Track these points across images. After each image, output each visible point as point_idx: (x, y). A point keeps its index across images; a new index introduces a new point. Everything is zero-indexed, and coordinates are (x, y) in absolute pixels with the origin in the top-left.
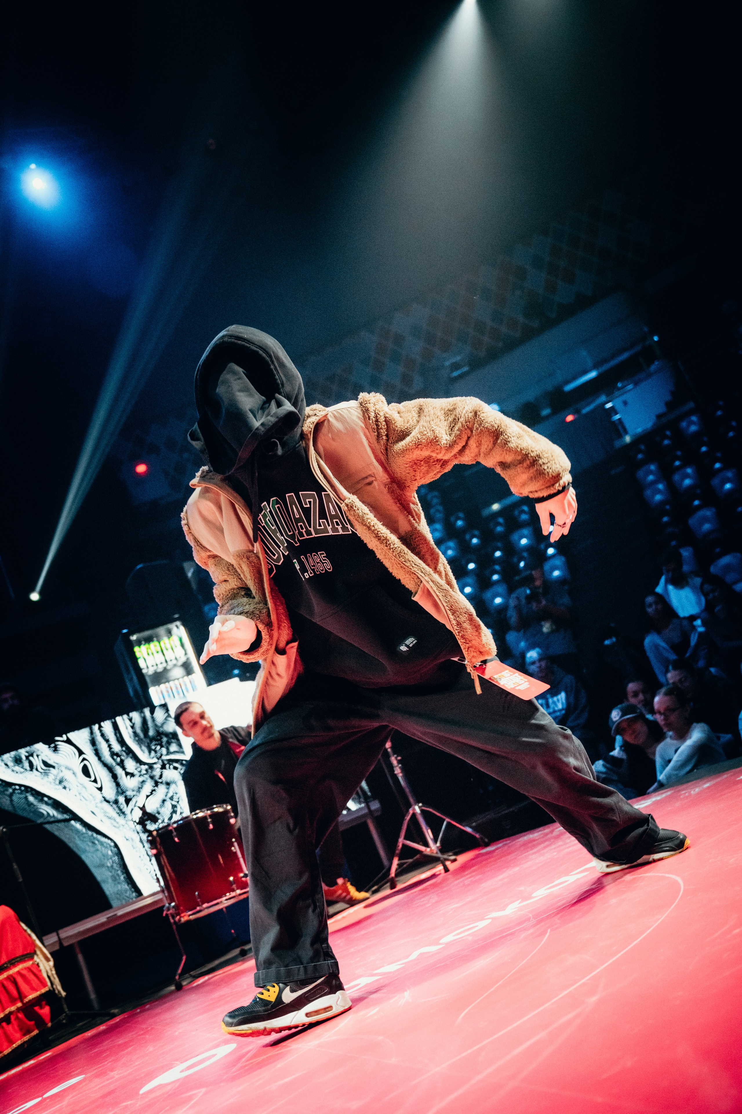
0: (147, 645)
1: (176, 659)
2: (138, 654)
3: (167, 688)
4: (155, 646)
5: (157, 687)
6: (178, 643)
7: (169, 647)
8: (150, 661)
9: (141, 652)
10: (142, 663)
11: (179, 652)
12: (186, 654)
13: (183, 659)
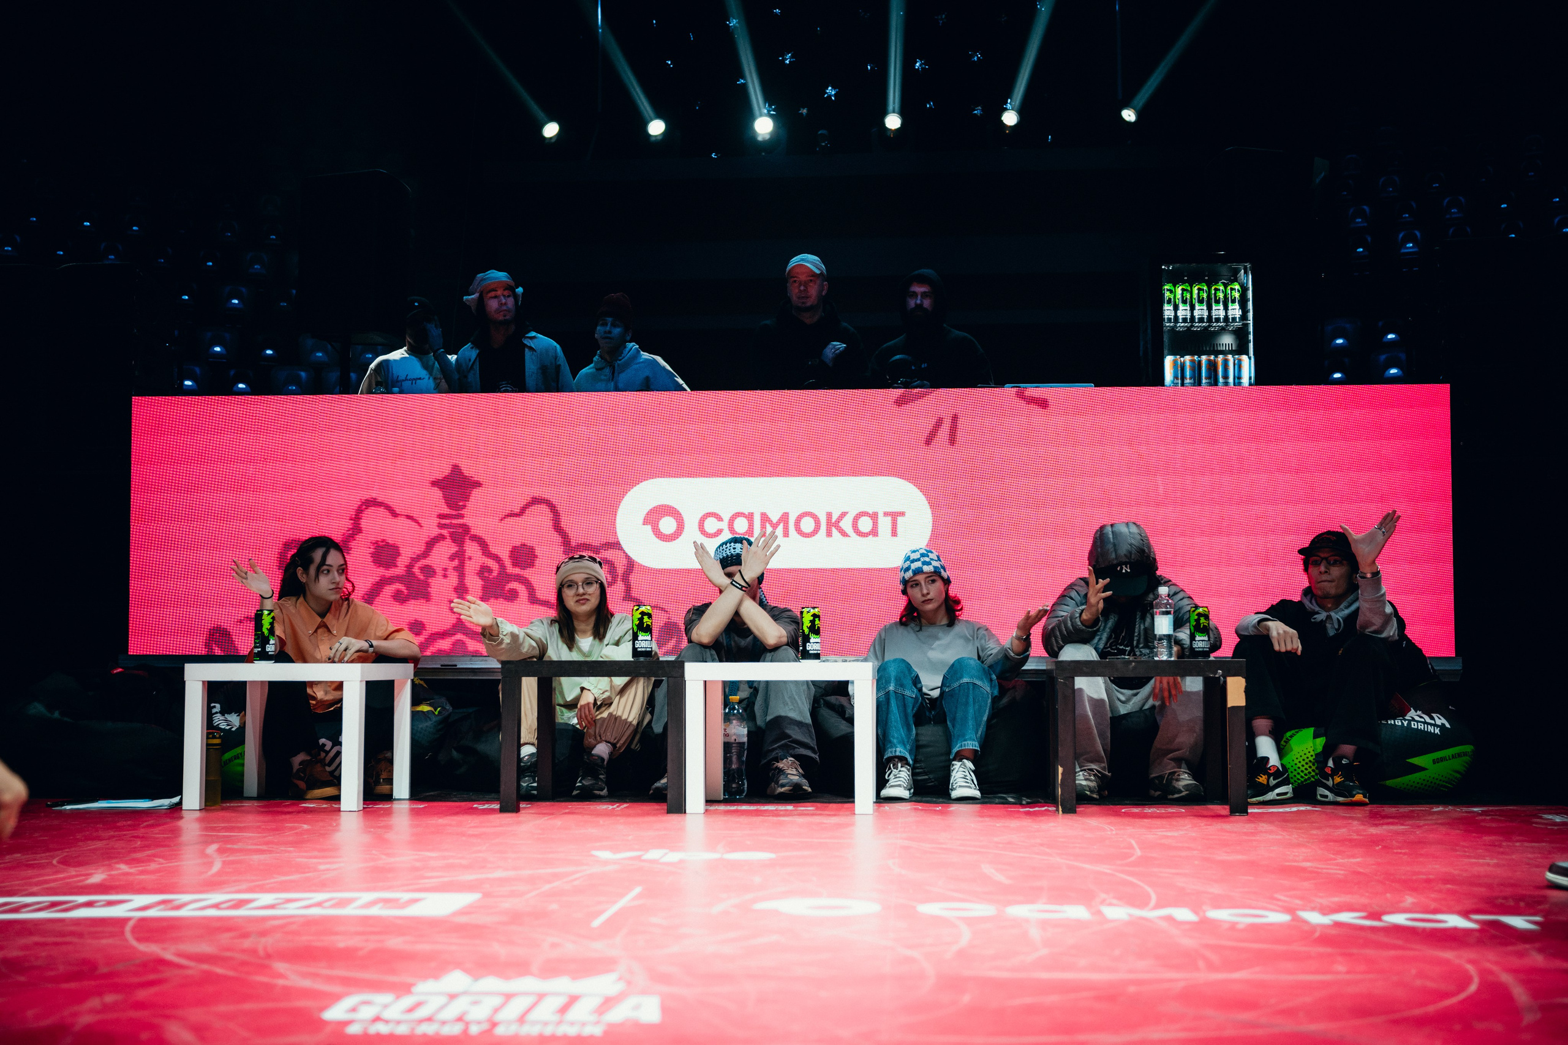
0: (1187, 286)
1: (1226, 318)
2: (1167, 294)
3: (1192, 361)
4: (1199, 289)
5: (1178, 357)
6: (1237, 295)
7: (1221, 295)
8: (1183, 311)
9: (1173, 292)
10: (1168, 311)
11: (1235, 311)
12: (1244, 317)
13: (1238, 324)
